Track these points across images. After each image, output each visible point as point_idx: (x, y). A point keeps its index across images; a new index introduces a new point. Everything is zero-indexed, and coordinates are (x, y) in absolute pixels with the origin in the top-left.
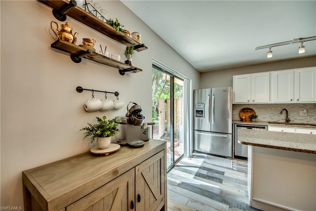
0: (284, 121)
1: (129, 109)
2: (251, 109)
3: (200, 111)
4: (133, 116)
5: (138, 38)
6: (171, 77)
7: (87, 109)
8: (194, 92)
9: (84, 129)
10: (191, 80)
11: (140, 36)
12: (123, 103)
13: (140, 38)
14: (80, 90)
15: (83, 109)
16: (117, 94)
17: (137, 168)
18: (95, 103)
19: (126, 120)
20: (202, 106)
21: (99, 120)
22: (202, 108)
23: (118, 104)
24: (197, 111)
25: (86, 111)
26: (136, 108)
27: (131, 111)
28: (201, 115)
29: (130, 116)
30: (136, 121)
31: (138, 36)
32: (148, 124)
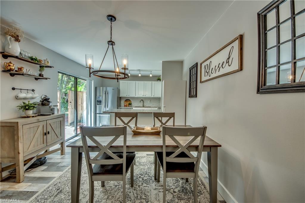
0: (142, 106)
1: (42, 98)
2: (129, 100)
3: (99, 101)
4: (44, 101)
5: (48, 63)
6: (75, 78)
7: (18, 98)
8: (96, 89)
9: (18, 106)
10: (93, 81)
11: (49, 62)
12: (38, 95)
13: (49, 63)
14: (13, 89)
15: (15, 98)
16: (33, 90)
17: (47, 121)
18: (23, 95)
19: (40, 103)
20: (101, 98)
21: (24, 103)
22: (100, 99)
23: (35, 96)
24: (97, 101)
25: (17, 99)
26: (47, 98)
27: (43, 99)
28: (100, 104)
29: (43, 101)
30: (46, 104)
31: (48, 62)
32: (54, 106)
